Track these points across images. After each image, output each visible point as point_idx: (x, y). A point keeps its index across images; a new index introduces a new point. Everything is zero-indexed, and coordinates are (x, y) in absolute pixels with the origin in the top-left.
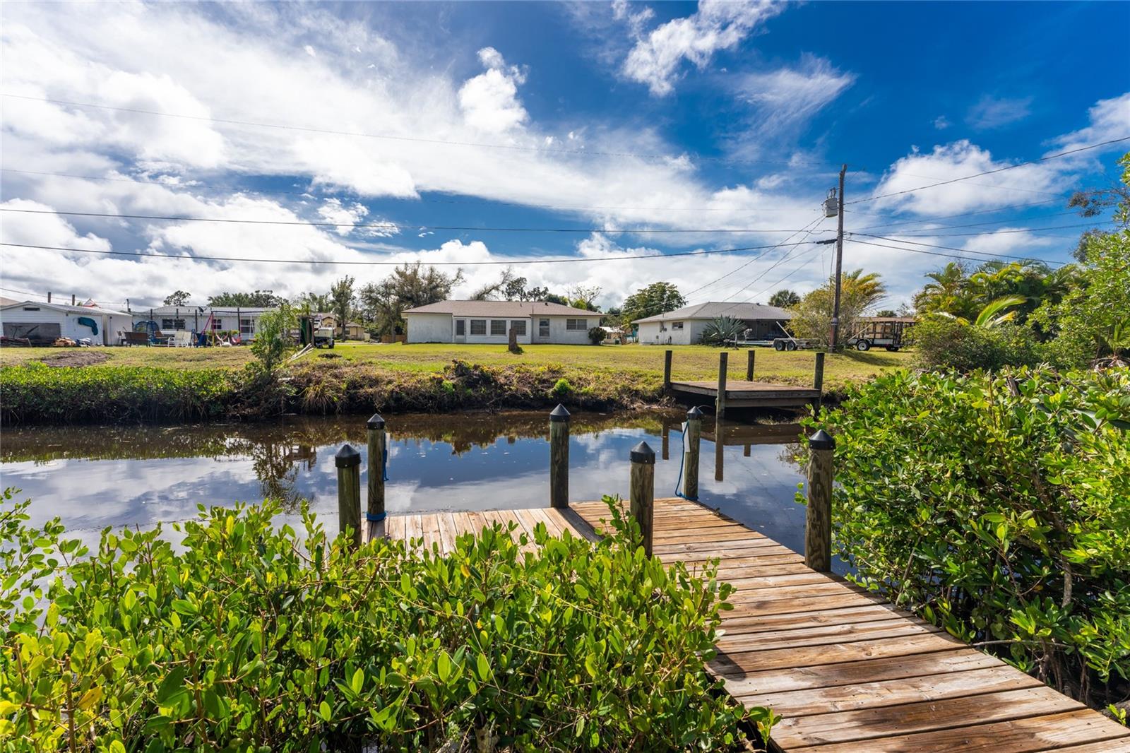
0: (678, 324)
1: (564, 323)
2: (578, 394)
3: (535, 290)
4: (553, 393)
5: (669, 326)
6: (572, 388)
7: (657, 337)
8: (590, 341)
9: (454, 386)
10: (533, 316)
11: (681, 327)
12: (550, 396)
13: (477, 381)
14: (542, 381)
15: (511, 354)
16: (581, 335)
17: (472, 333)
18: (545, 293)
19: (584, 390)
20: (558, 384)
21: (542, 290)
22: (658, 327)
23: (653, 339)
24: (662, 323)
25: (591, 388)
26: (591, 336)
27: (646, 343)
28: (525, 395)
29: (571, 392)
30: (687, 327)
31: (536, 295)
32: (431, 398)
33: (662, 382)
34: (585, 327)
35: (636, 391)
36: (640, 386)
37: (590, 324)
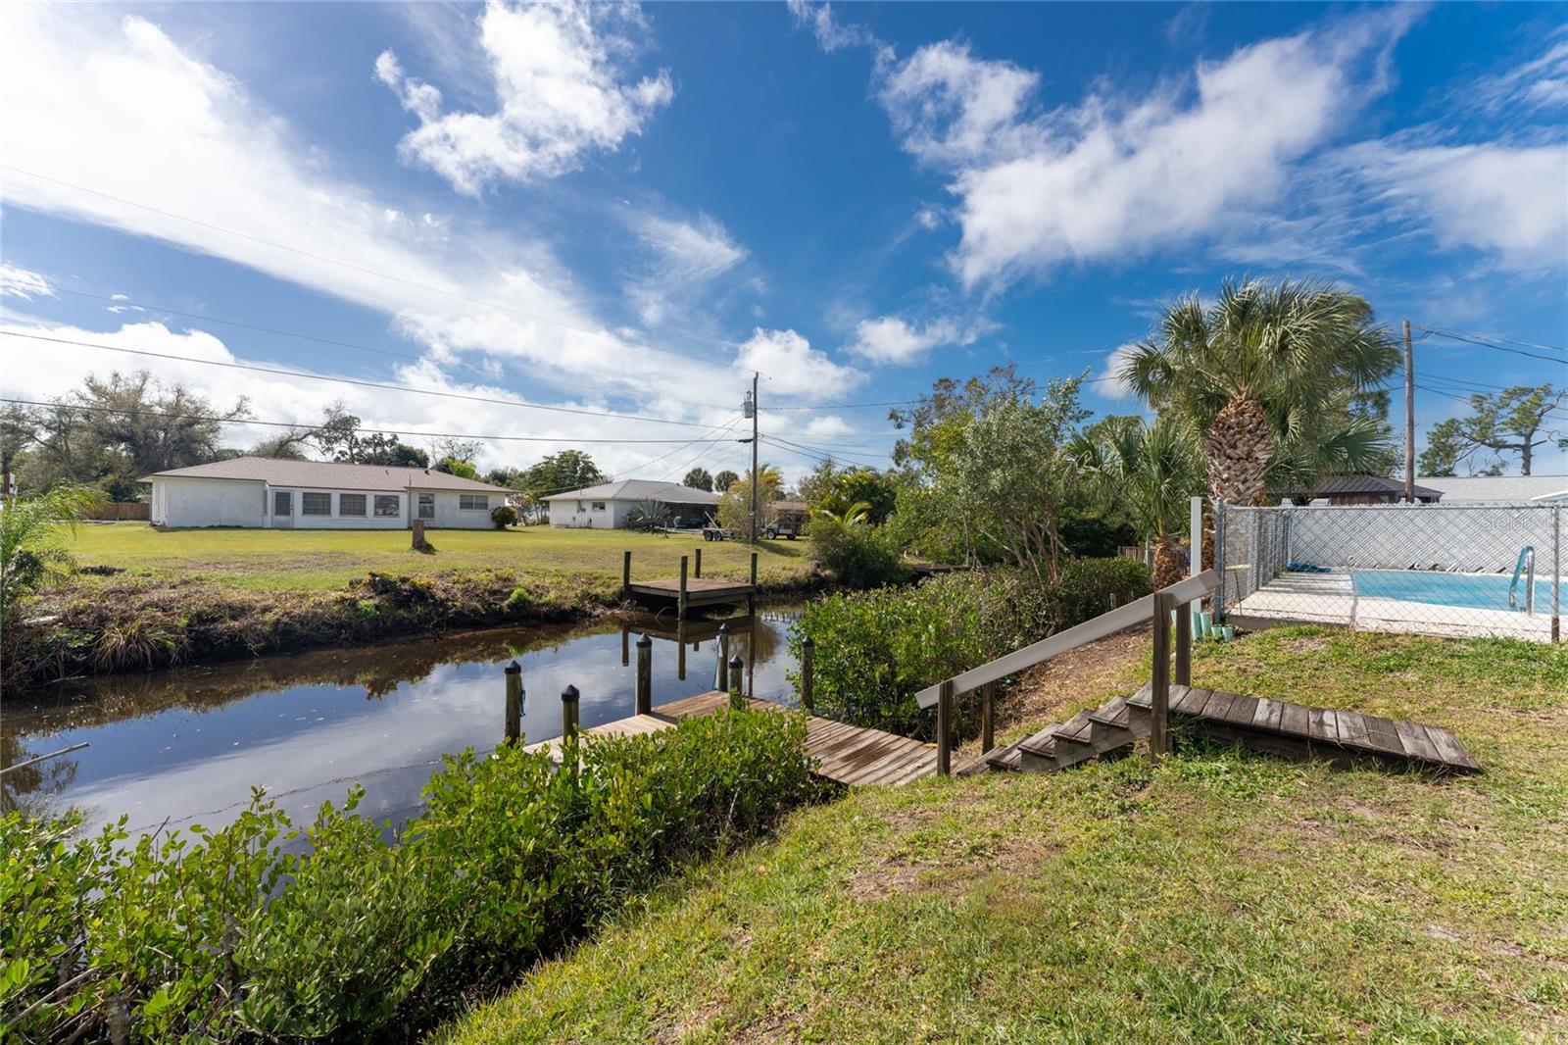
0: (599, 505)
1: (456, 500)
2: (538, 605)
3: (374, 437)
4: (509, 606)
5: (588, 507)
6: (531, 598)
7: (574, 519)
8: (492, 525)
9: (377, 607)
10: (410, 490)
11: (603, 508)
12: (506, 610)
13: (408, 599)
14: (493, 593)
15: (418, 553)
16: (482, 517)
17: (305, 512)
18: (392, 442)
19: (544, 599)
20: (514, 596)
21: (387, 437)
22: (575, 507)
23: (569, 521)
24: (579, 502)
25: (552, 596)
26: (494, 518)
27: (560, 526)
28: (475, 611)
29: (530, 603)
30: (610, 510)
31: (377, 445)
32: (342, 626)
33: (621, 583)
34: (485, 506)
35: (596, 596)
36: (599, 591)
37: (493, 502)
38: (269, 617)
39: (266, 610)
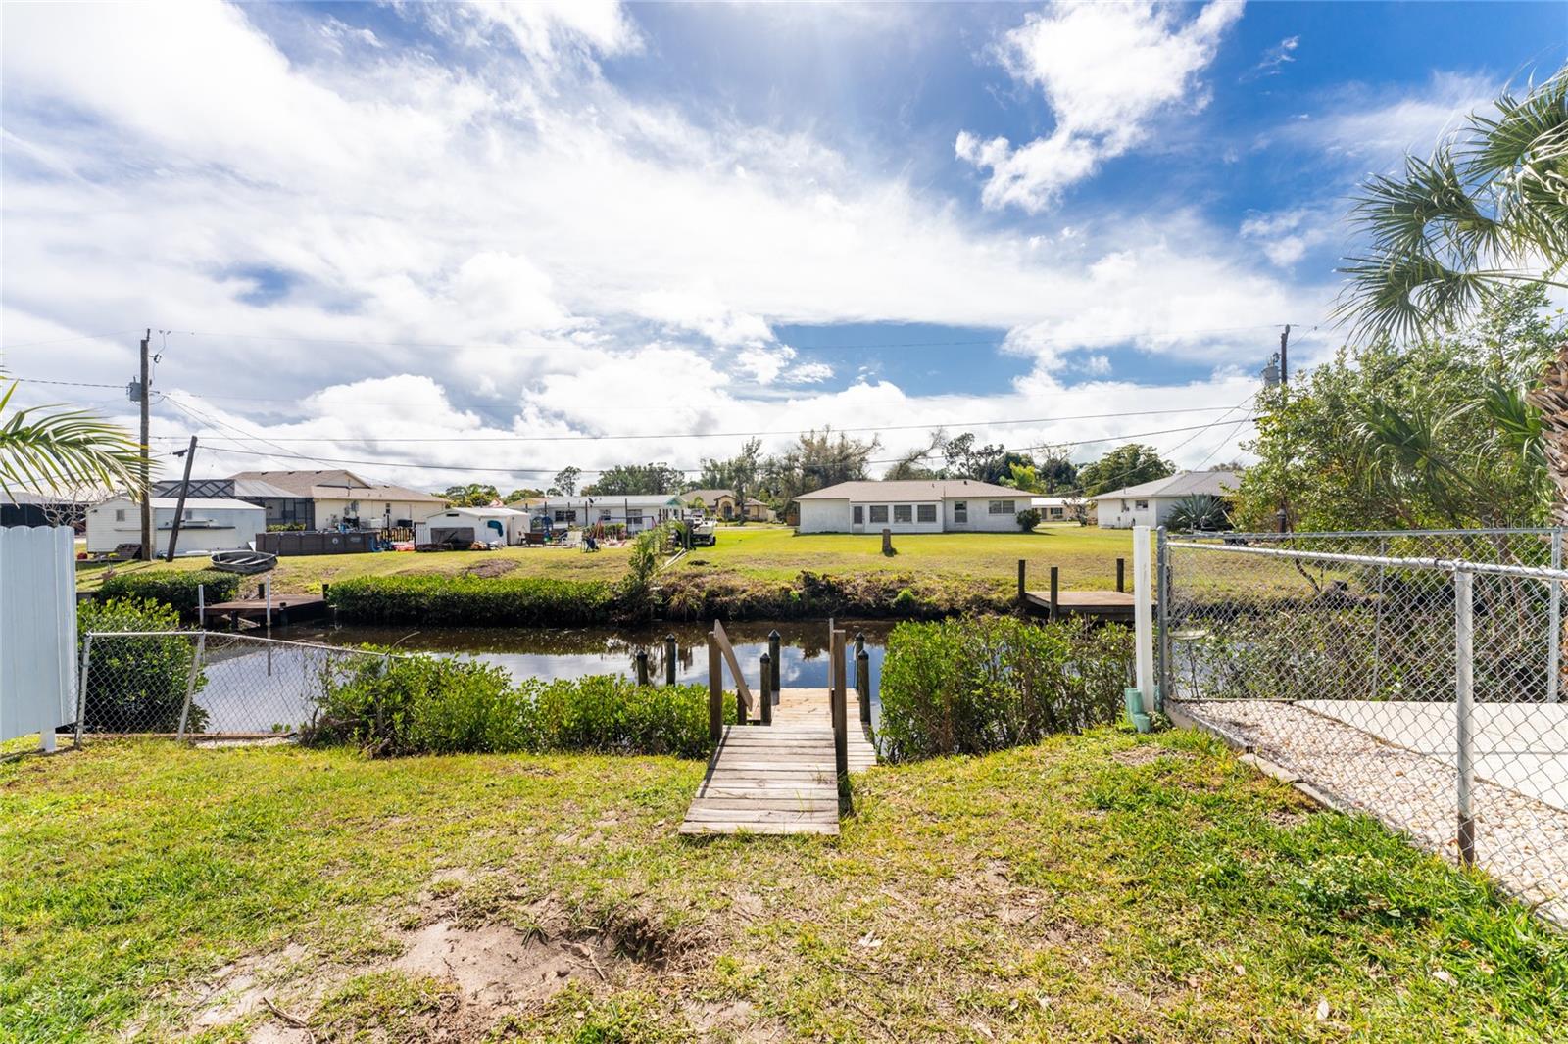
0: (1142, 504)
1: (985, 506)
2: (921, 604)
3: (986, 449)
4: (897, 604)
5: (1131, 505)
6: (914, 598)
7: (1119, 519)
8: (1019, 528)
9: (800, 595)
10: (945, 499)
11: (1145, 506)
12: (892, 606)
13: (822, 591)
14: (887, 591)
15: (883, 555)
16: (1008, 520)
17: (873, 521)
18: (1000, 451)
19: (927, 600)
20: (900, 595)
21: (996, 448)
22: (1119, 506)
23: (1115, 522)
24: (1123, 500)
25: (934, 599)
26: (1020, 521)
27: (1106, 527)
28: (868, 605)
29: (914, 602)
30: (1153, 506)
31: (989, 455)
32: (779, 606)
34: (1013, 510)
35: (990, 601)
36: (994, 597)
37: (1020, 506)
38: (744, 596)
39: (744, 591)
